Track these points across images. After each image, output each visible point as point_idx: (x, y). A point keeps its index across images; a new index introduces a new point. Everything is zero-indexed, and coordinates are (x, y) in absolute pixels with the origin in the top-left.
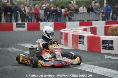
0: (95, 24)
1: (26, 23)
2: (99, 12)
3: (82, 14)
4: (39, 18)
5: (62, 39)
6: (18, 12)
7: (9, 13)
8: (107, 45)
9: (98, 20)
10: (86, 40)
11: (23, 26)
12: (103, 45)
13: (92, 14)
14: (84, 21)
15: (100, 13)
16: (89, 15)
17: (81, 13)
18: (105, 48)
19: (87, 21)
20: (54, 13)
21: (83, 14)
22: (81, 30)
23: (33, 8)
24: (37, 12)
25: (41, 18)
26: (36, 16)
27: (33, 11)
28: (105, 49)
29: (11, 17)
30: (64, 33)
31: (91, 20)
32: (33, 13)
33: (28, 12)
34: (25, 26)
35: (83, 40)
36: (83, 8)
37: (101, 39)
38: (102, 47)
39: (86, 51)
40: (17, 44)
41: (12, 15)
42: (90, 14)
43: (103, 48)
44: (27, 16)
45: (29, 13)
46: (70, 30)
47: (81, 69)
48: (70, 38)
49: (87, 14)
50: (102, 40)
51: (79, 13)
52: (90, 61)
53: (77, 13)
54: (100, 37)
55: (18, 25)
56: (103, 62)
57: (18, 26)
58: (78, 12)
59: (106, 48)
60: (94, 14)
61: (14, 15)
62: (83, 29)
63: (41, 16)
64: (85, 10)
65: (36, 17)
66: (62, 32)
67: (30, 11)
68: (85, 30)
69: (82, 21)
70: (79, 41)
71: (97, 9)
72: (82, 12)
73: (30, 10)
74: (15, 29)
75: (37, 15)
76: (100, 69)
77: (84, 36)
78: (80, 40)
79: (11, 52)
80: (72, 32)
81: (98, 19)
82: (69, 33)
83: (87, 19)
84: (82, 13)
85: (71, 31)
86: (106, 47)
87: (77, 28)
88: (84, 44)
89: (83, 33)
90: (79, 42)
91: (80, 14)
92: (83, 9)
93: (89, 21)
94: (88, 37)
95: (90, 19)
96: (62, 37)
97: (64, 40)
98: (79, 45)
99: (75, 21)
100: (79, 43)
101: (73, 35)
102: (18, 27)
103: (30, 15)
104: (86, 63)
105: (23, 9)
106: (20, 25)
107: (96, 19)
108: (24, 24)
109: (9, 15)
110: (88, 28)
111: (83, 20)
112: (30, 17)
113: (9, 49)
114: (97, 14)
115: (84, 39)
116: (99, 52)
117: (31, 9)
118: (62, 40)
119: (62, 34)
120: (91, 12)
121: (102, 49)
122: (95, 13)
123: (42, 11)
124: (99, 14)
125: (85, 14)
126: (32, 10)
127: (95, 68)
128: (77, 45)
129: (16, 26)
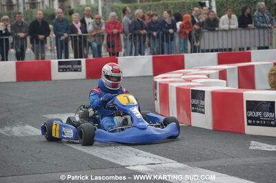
1: (83, 61)
3: (225, 33)
7: (41, 37)
8: (258, 114)
9: (267, 48)
10: (208, 102)
11: (75, 66)
12: (251, 114)
14: (230, 50)
18: (254, 121)
20: (155, 33)
21: (229, 33)
27: (104, 28)
28: (256, 124)
30: (160, 84)
31: (248, 49)
34: (81, 69)
35: (202, 102)
36: (230, 17)
37: (246, 98)
38: (249, 118)
39: (210, 130)
40: (44, 116)
43: (250, 121)
48: (172, 96)
49: (243, 31)
52: (207, 159)
53: (214, 30)
54: (242, 94)
55: (62, 67)
57: (64, 67)
58: (217, 29)
59: (258, 122)
60: (257, 31)
62: (218, 71)
66: (156, 82)
70: (193, 105)
72: (226, 27)
73: (96, 26)
77: (204, 92)
78: (194, 101)
80: (179, 82)
82: (170, 84)
83: (239, 46)
86: (258, 118)
87: (202, 69)
88: (203, 113)
90: (193, 108)
96: (156, 94)
97: (160, 102)
98: (193, 114)
100: (193, 111)
101: (178, 90)
102: (63, 71)
103: (95, 41)
105: (78, 26)
106: (70, 66)
108: (79, 63)
110: (233, 69)
111: (230, 47)
112: (95, 45)
115: (203, 99)
116: (242, 132)
117: (98, 24)
118: (156, 101)
119: (155, 88)
121: (249, 124)
125: (234, 32)
128: (189, 116)
129: (59, 69)
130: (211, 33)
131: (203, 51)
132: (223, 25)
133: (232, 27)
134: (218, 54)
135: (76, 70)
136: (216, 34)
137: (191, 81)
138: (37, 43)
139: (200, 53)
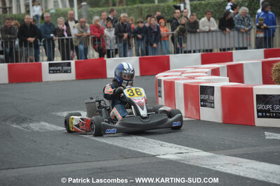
0: (239, 57)
1: (73, 62)
2: (247, 29)
3: (206, 34)
4: (105, 47)
5: (160, 96)
6: (52, 35)
7: (31, 39)
8: (268, 107)
9: (246, 48)
10: (217, 97)
11: (65, 68)
12: (261, 107)
13: (232, 33)
14: (211, 50)
15: (250, 30)
16: (223, 36)
17: (204, 32)
18: (264, 114)
19: (219, 52)
20: (139, 36)
21: (210, 34)
22: (206, 73)
23: (87, 25)
24: (98, 35)
25: (108, 48)
26: (97, 43)
27: (89, 31)
28: (266, 117)
29: (37, 47)
30: (165, 81)
31: (229, 49)
32: (88, 36)
33: (76, 35)
34: (70, 70)
35: (211, 97)
36: (209, 20)
37: (256, 93)
38: (258, 111)
39: (220, 123)
40: (53, 113)
41: (39, 43)
42: (225, 34)
43: (260, 114)
44: (74, 43)
45: (78, 37)
46: (179, 73)
47: (207, 167)
48: (179, 93)
49: (219, 34)
50: (257, 95)
51: (199, 32)
52: (230, 148)
54: (252, 89)
55: (52, 68)
56: (262, 149)
57: (54, 68)
58: (198, 30)
59: (268, 114)
60: (236, 33)
61: (42, 43)
62: (210, 70)
63: (108, 42)
64: (214, 25)
65: (97, 46)
66: (160, 81)
67: (82, 32)
68: (215, 72)
69: (207, 51)
70: (202, 100)
71: (242, 21)
72: (207, 29)
73: (81, 30)
74: (47, 76)
75: (99, 40)
76: (255, 167)
77: (213, 87)
78: (203, 97)
79: (38, 132)
80: (184, 79)
81: (245, 46)
82: (176, 81)
83: (220, 47)
84: (207, 32)
85: (180, 75)
86: (268, 111)
87: (195, 68)
88: (213, 107)
89: (209, 81)
90: (202, 103)
91: (201, 35)
92: (208, 24)
93: (224, 50)
94: (223, 89)
95: (228, 46)
96: (160, 92)
97: (166, 99)
98: (202, 109)
99: (190, 52)
100: (202, 106)
101: (186, 86)
102: (54, 73)
103: (81, 43)
104: (221, 152)
106: (60, 68)
107: (241, 46)
108: (69, 65)
109: (31, 44)
112: (81, 47)
113: (35, 126)
114: (243, 33)
115: (213, 95)
116: (252, 124)
117: (83, 27)
119: (160, 86)
120: (227, 30)
122: (238, 30)
123: (110, 31)
124: (248, 32)
125: (214, 33)
126: (86, 30)
127: (242, 164)
129: (50, 70)
130: (193, 35)
131: (185, 52)
132: (204, 26)
133: (212, 29)
134: (202, 55)
135: (66, 72)
136: (197, 35)
137: (194, 78)
138: (26, 46)
139: (183, 54)
